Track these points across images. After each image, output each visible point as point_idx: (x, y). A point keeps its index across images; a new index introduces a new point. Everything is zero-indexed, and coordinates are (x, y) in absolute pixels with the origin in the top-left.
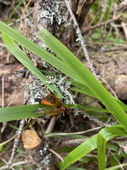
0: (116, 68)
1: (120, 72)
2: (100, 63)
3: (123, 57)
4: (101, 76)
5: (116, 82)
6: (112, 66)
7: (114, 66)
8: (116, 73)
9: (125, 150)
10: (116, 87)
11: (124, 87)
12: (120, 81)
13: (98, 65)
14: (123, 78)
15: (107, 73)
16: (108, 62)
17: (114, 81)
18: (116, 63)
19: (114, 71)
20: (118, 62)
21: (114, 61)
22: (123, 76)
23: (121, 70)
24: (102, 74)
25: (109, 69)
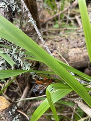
0: (68, 44)
1: (71, 47)
2: (56, 41)
3: (73, 36)
4: (58, 50)
5: (69, 54)
6: (65, 43)
7: (66, 43)
8: (68, 48)
9: (79, 105)
10: (70, 58)
11: (76, 58)
12: (72, 53)
13: (54, 43)
14: (74, 51)
15: (62, 48)
16: (61, 40)
17: (68, 53)
18: (68, 40)
19: (67, 46)
20: (69, 40)
21: (66, 39)
22: (74, 49)
23: (72, 45)
24: (58, 49)
25: (63, 45)
